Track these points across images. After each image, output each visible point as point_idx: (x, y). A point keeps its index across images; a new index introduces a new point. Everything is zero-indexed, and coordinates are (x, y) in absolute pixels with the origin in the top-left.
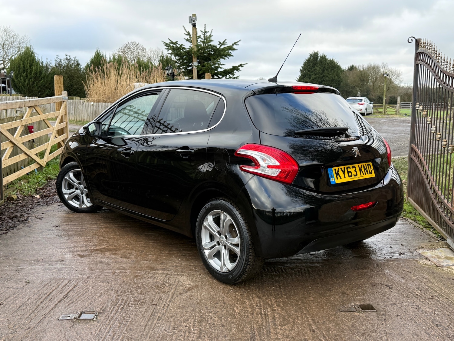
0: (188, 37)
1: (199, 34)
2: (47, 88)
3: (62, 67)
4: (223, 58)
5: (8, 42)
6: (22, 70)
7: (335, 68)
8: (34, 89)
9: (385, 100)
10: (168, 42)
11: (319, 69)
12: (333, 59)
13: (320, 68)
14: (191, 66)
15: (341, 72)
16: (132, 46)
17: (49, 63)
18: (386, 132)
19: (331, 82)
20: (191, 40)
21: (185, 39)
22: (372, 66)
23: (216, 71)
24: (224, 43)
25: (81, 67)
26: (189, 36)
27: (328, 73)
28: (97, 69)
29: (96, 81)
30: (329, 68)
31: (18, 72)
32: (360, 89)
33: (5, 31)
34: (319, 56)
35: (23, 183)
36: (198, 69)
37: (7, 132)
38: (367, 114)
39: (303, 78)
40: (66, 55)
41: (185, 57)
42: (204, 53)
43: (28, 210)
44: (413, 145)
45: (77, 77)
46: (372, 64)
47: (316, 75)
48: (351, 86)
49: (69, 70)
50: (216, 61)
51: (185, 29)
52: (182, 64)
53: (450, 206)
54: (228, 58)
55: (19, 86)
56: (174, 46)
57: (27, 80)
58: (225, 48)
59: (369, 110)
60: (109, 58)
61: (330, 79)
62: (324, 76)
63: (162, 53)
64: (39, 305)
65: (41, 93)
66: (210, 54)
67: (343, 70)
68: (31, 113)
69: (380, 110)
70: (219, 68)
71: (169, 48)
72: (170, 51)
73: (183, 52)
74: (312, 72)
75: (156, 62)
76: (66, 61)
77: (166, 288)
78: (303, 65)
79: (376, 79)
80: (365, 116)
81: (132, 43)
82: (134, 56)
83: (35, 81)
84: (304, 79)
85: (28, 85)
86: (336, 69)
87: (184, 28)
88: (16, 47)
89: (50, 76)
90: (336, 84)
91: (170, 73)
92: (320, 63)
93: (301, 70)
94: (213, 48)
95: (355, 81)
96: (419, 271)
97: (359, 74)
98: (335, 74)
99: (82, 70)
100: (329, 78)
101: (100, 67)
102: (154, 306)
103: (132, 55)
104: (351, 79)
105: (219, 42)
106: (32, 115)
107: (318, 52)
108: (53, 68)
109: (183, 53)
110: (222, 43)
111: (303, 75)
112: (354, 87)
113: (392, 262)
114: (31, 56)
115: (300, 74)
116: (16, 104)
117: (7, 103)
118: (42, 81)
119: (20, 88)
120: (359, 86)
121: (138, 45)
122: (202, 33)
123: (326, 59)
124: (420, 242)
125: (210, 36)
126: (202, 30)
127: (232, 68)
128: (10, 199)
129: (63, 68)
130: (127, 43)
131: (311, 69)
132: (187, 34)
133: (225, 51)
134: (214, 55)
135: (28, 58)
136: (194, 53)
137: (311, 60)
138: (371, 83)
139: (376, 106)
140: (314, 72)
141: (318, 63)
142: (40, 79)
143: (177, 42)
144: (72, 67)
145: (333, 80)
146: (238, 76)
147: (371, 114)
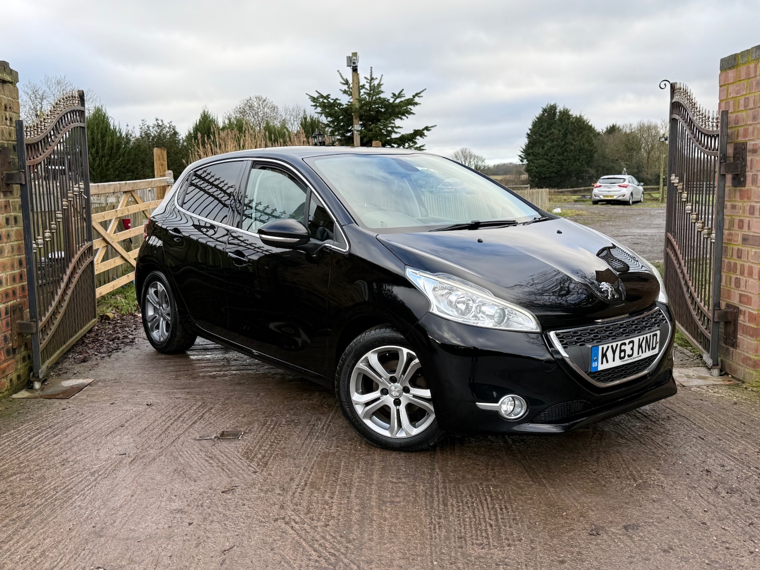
0: (345, 87)
1: (363, 81)
3: (151, 138)
4: (398, 118)
7: (585, 129)
8: (109, 172)
9: (664, 179)
10: (316, 95)
11: (557, 132)
12: (580, 116)
13: (560, 131)
14: (351, 131)
15: (594, 136)
16: (255, 103)
17: (130, 132)
18: (658, 227)
19: (578, 153)
20: (350, 91)
21: (342, 91)
22: (646, 125)
23: (388, 138)
24: (400, 96)
25: (180, 137)
26: (346, 86)
27: (574, 139)
28: (206, 140)
30: (575, 131)
32: (627, 163)
34: (557, 111)
35: (119, 298)
36: (362, 136)
37: (100, 225)
38: (634, 203)
39: (532, 148)
40: (157, 120)
41: (341, 117)
42: (370, 110)
43: (132, 331)
44: (669, 234)
45: (174, 153)
46: (646, 122)
47: (553, 141)
48: (611, 158)
49: (161, 142)
50: (388, 122)
51: (341, 76)
52: (337, 129)
53: (706, 310)
54: (407, 117)
56: (325, 101)
57: (98, 159)
58: (401, 102)
59: (637, 195)
60: (222, 123)
61: (577, 149)
62: (566, 143)
63: (305, 112)
64: (169, 427)
66: (378, 112)
67: (599, 134)
68: (128, 201)
69: (656, 195)
70: (393, 133)
71: (318, 104)
72: (319, 109)
73: (339, 110)
74: (547, 137)
75: (295, 127)
76: (156, 128)
77: (324, 409)
78: (531, 127)
79: (652, 147)
80: (630, 205)
81: (256, 98)
82: (259, 118)
83: (110, 160)
84: (534, 148)
85: (99, 166)
86: (585, 132)
87: (340, 74)
89: (133, 153)
90: (587, 155)
91: (319, 142)
92: (560, 123)
93: (528, 134)
94: (384, 102)
95: (618, 150)
97: (624, 139)
98: (584, 140)
99: (181, 141)
100: (575, 146)
101: (211, 136)
102: (311, 426)
103: (256, 117)
104: (611, 148)
105: (393, 93)
106: (128, 203)
107: (555, 104)
108: (137, 140)
109: (339, 112)
110: (397, 95)
111: (532, 143)
112: (617, 160)
114: (103, 122)
115: (526, 141)
118: (120, 161)
120: (625, 159)
121: (265, 101)
122: (366, 80)
123: (569, 116)
125: (379, 85)
126: (366, 77)
127: (412, 132)
128: (104, 318)
129: (153, 139)
130: (247, 97)
131: (545, 132)
132: (344, 82)
133: (401, 107)
134: (385, 114)
135: (98, 125)
136: (355, 111)
137: (544, 117)
138: (645, 154)
139: (648, 189)
140: (549, 137)
141: (555, 122)
142: (118, 157)
143: (329, 95)
144: (165, 138)
145: (581, 150)
146: (423, 146)
147: (640, 201)
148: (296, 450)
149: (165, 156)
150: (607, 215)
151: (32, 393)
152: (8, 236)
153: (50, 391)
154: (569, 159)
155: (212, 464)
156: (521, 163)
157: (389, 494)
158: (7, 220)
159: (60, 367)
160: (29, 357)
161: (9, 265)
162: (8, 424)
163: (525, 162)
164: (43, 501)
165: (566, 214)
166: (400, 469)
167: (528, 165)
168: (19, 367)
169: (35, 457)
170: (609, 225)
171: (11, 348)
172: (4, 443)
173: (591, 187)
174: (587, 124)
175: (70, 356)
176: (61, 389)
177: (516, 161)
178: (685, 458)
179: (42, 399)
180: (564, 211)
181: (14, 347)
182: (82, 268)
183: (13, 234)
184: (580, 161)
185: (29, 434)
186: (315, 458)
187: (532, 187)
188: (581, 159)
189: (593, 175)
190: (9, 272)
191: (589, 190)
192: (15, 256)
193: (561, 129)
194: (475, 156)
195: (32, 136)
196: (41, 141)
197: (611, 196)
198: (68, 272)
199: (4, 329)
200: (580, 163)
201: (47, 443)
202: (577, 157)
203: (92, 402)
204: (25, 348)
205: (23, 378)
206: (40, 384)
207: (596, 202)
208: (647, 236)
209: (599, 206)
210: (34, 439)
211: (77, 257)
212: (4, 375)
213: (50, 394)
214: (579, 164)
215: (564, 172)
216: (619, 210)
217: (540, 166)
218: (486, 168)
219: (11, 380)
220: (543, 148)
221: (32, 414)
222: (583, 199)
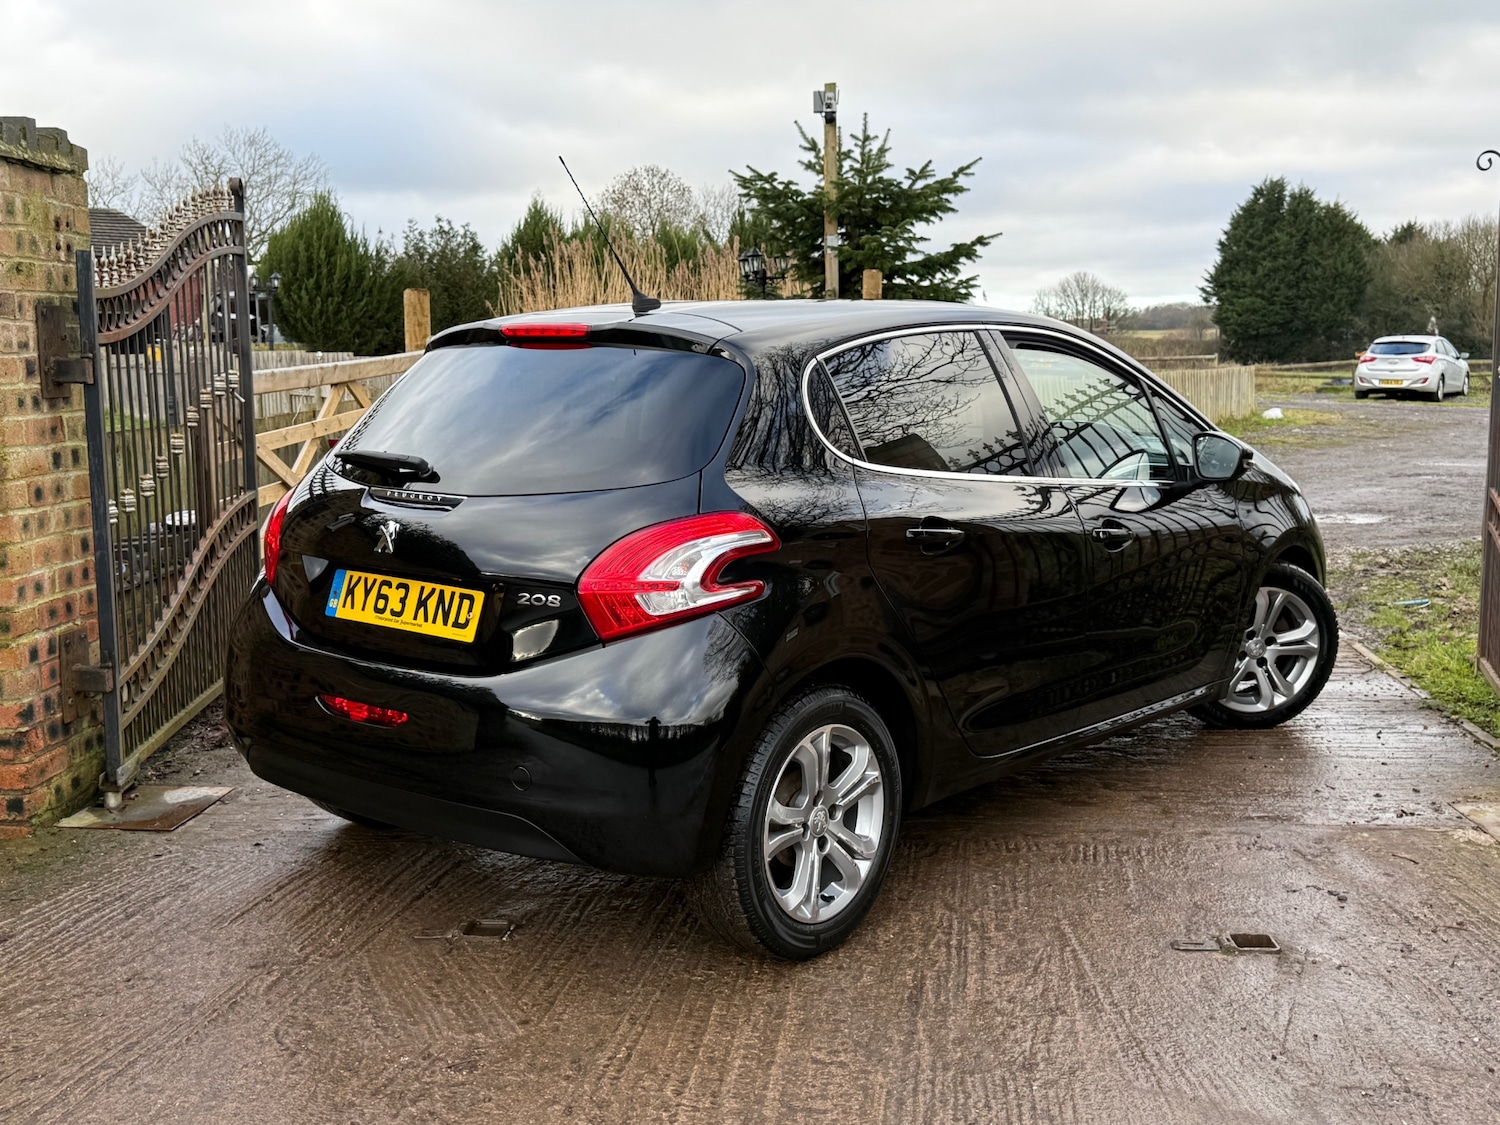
0: (810, 157)
1: (847, 144)
2: (380, 324)
3: (427, 257)
4: (921, 219)
5: (260, 179)
6: (302, 268)
7: (1346, 232)
8: (341, 328)
10: (748, 174)
11: (1286, 238)
12: (1336, 204)
13: (1292, 236)
14: (819, 247)
15: (1367, 247)
16: (645, 182)
17: (385, 245)
19: (1330, 283)
20: (820, 164)
21: (802, 163)
22: (1481, 223)
23: (898, 263)
24: (924, 173)
25: (486, 256)
26: (813, 154)
27: (1321, 253)
28: (532, 262)
29: (530, 299)
30: (1324, 236)
31: (291, 274)
32: (1438, 305)
33: (252, 142)
34: (1287, 193)
36: (842, 258)
37: (275, 456)
38: (1448, 396)
39: (1229, 272)
40: (439, 220)
41: (800, 220)
42: (860, 205)
44: (1493, 491)
45: (471, 288)
46: (1481, 218)
47: (1275, 258)
48: (1404, 295)
49: (446, 265)
50: (897, 230)
51: (802, 133)
52: (791, 244)
54: (941, 219)
55: (295, 319)
56: (767, 186)
57: (319, 299)
58: (927, 186)
59: (1454, 379)
60: (570, 226)
61: (1328, 274)
62: (1304, 262)
65: (362, 340)
66: (877, 208)
67: (1377, 243)
68: (340, 403)
70: (908, 253)
71: (752, 193)
72: (754, 203)
73: (794, 206)
74: (1263, 249)
75: (721, 232)
76: (437, 237)
78: (1227, 227)
80: (1438, 400)
81: (647, 171)
82: (653, 213)
83: (342, 302)
84: (1234, 273)
85: (321, 313)
86: (1347, 239)
87: (800, 128)
88: (283, 194)
89: (389, 287)
90: (1350, 288)
91: (754, 272)
92: (1292, 219)
93: (1221, 243)
94: (889, 188)
95: (1418, 278)
96: (1443, 859)
97: (1432, 255)
98: (1344, 255)
99: (487, 264)
100: (1324, 268)
101: (542, 255)
102: (661, 916)
103: (646, 210)
104: (1402, 272)
105: (908, 169)
106: (341, 408)
107: (1282, 179)
108: (399, 260)
109: (796, 210)
110: (917, 172)
111: (1231, 262)
112: (1417, 299)
113: (1366, 835)
114: (331, 224)
115: (1217, 257)
116: (297, 377)
117: (273, 374)
118: (362, 303)
119: (299, 324)
120: (1433, 297)
121: (664, 176)
122: (854, 141)
123: (1311, 206)
124: (1475, 783)
125: (882, 151)
126: (854, 133)
127: (951, 249)
129: (430, 260)
130: (629, 170)
131: (1260, 238)
132: (808, 145)
133: (928, 197)
134: (892, 213)
135: (320, 229)
136: (828, 208)
137: (1257, 207)
138: (1478, 285)
139: (1479, 366)
140: (1268, 250)
141: (1282, 218)
142: (359, 296)
143: (775, 174)
144: (456, 257)
145: (1337, 276)
146: (973, 279)
147: (1461, 393)
148: (621, 971)
149: (427, 305)
150: (1385, 424)
151: (99, 816)
152: (58, 490)
153: (137, 813)
154: (1310, 297)
155: (437, 996)
156: (1204, 304)
157: (805, 1089)
158: (57, 458)
159: (169, 757)
160: (100, 739)
161: (59, 548)
162: (40, 887)
163: (1214, 300)
164: (75, 1069)
165: (1294, 422)
166: (837, 1030)
167: (1219, 308)
168: (78, 760)
169: (80, 964)
170: (1384, 448)
171: (60, 723)
172: (24, 930)
173: (1353, 361)
174: (1352, 221)
175: (195, 733)
176: (162, 808)
177: (1195, 300)
178: (1486, 1027)
179: (116, 832)
180: (1289, 414)
181: (67, 721)
182: (231, 547)
183: (69, 485)
184: (1336, 300)
185: (77, 911)
186: (658, 993)
187: (1222, 360)
188: (1337, 297)
189: (1362, 331)
190: (59, 565)
191: (1351, 365)
192: (73, 530)
193: (1294, 232)
194: (1104, 290)
195: (115, 282)
196: (136, 291)
197: (1397, 381)
198: (197, 557)
199: (45, 683)
200: (1334, 305)
201: (108, 934)
202: (1329, 292)
203: (218, 840)
204: (89, 722)
205: (84, 785)
206: (120, 796)
207: (1363, 394)
208: (1465, 475)
209: (1368, 403)
210: (82, 925)
211: (218, 524)
212: (41, 780)
213: (135, 819)
214: (1331, 307)
215: (1297, 324)
216: (1413, 411)
217: (1248, 310)
218: (1130, 314)
219: (58, 790)
220: (1254, 272)
221: (92, 865)
222: (1335, 386)
